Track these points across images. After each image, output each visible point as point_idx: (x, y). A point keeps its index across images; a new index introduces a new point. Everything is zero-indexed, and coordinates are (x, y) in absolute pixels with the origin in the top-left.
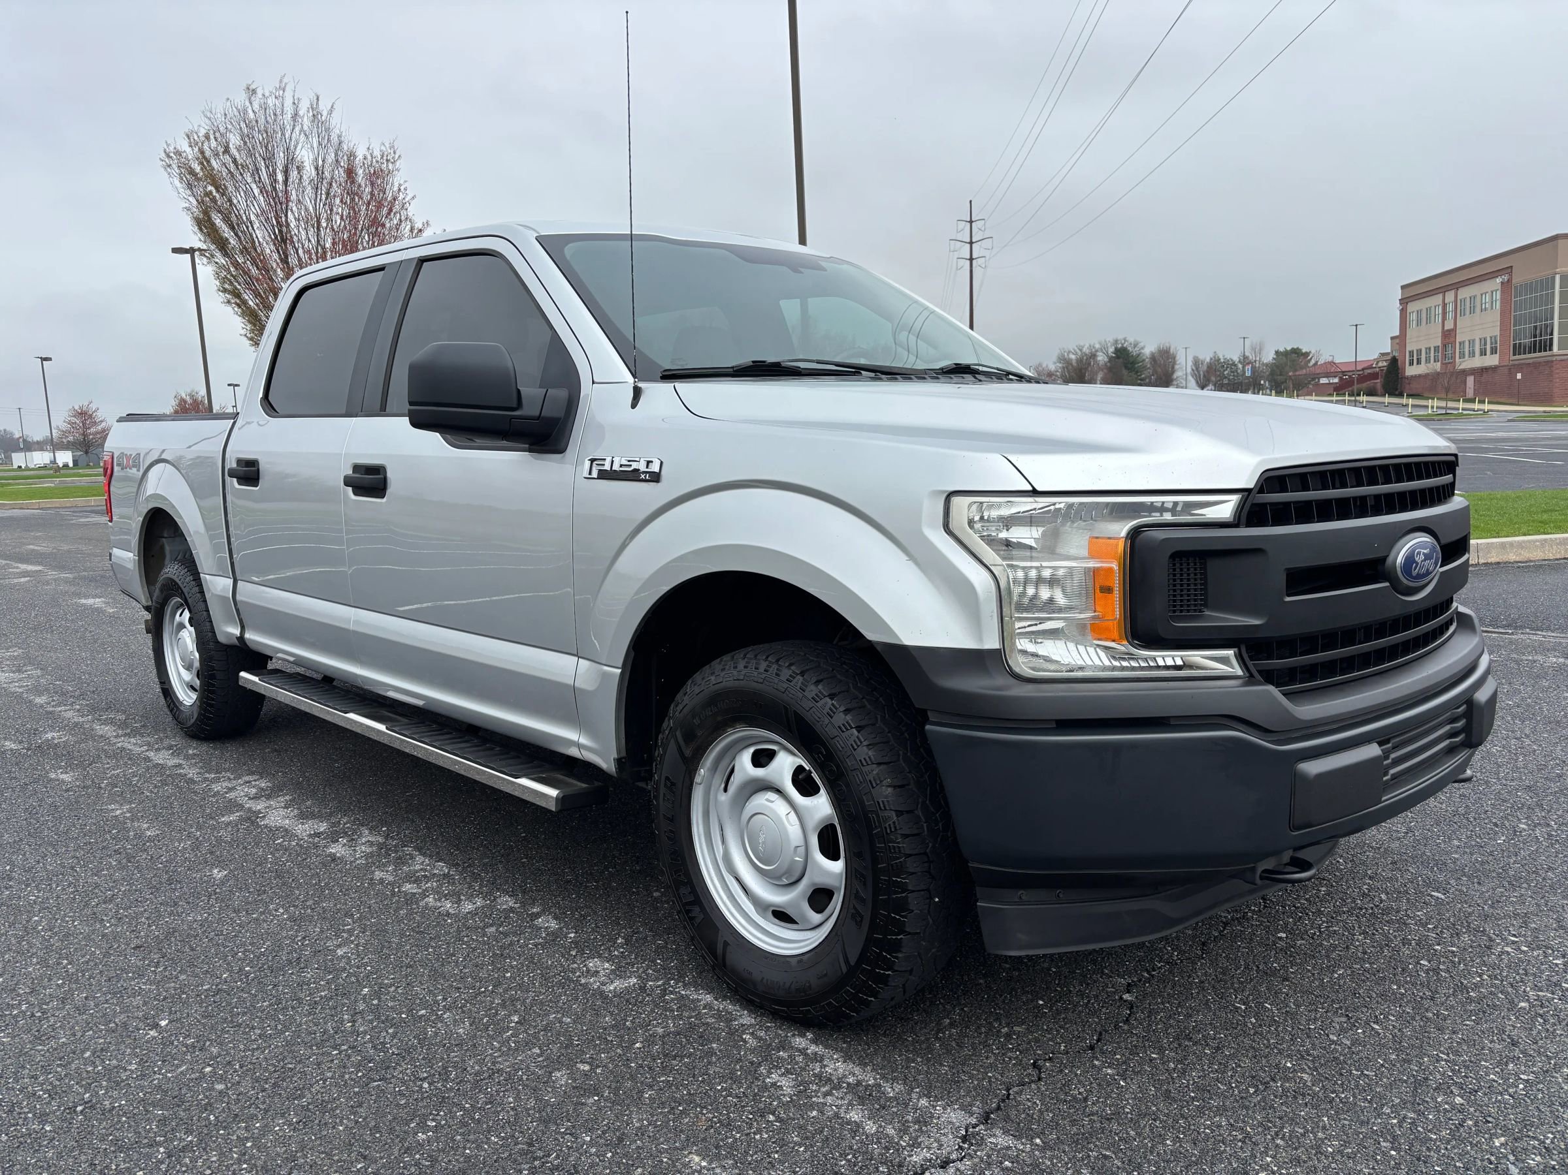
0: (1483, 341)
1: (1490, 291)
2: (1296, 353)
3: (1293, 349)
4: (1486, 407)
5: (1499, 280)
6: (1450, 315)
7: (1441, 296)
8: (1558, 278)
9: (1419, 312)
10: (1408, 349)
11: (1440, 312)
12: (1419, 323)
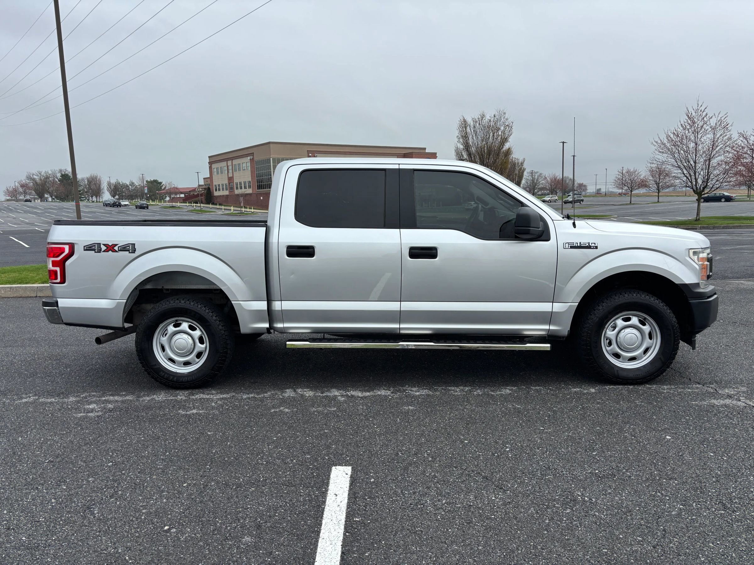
0: (245, 183)
1: (245, 162)
2: (156, 182)
3: (154, 180)
4: (253, 210)
5: (249, 158)
6: (230, 171)
7: (226, 162)
8: (271, 159)
9: (217, 168)
10: (214, 184)
11: (226, 169)
12: (218, 173)
